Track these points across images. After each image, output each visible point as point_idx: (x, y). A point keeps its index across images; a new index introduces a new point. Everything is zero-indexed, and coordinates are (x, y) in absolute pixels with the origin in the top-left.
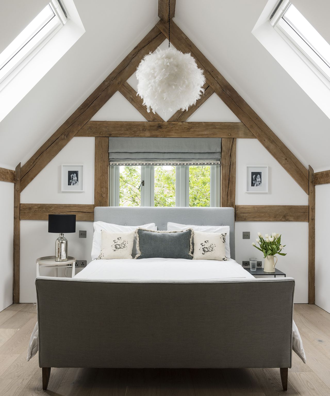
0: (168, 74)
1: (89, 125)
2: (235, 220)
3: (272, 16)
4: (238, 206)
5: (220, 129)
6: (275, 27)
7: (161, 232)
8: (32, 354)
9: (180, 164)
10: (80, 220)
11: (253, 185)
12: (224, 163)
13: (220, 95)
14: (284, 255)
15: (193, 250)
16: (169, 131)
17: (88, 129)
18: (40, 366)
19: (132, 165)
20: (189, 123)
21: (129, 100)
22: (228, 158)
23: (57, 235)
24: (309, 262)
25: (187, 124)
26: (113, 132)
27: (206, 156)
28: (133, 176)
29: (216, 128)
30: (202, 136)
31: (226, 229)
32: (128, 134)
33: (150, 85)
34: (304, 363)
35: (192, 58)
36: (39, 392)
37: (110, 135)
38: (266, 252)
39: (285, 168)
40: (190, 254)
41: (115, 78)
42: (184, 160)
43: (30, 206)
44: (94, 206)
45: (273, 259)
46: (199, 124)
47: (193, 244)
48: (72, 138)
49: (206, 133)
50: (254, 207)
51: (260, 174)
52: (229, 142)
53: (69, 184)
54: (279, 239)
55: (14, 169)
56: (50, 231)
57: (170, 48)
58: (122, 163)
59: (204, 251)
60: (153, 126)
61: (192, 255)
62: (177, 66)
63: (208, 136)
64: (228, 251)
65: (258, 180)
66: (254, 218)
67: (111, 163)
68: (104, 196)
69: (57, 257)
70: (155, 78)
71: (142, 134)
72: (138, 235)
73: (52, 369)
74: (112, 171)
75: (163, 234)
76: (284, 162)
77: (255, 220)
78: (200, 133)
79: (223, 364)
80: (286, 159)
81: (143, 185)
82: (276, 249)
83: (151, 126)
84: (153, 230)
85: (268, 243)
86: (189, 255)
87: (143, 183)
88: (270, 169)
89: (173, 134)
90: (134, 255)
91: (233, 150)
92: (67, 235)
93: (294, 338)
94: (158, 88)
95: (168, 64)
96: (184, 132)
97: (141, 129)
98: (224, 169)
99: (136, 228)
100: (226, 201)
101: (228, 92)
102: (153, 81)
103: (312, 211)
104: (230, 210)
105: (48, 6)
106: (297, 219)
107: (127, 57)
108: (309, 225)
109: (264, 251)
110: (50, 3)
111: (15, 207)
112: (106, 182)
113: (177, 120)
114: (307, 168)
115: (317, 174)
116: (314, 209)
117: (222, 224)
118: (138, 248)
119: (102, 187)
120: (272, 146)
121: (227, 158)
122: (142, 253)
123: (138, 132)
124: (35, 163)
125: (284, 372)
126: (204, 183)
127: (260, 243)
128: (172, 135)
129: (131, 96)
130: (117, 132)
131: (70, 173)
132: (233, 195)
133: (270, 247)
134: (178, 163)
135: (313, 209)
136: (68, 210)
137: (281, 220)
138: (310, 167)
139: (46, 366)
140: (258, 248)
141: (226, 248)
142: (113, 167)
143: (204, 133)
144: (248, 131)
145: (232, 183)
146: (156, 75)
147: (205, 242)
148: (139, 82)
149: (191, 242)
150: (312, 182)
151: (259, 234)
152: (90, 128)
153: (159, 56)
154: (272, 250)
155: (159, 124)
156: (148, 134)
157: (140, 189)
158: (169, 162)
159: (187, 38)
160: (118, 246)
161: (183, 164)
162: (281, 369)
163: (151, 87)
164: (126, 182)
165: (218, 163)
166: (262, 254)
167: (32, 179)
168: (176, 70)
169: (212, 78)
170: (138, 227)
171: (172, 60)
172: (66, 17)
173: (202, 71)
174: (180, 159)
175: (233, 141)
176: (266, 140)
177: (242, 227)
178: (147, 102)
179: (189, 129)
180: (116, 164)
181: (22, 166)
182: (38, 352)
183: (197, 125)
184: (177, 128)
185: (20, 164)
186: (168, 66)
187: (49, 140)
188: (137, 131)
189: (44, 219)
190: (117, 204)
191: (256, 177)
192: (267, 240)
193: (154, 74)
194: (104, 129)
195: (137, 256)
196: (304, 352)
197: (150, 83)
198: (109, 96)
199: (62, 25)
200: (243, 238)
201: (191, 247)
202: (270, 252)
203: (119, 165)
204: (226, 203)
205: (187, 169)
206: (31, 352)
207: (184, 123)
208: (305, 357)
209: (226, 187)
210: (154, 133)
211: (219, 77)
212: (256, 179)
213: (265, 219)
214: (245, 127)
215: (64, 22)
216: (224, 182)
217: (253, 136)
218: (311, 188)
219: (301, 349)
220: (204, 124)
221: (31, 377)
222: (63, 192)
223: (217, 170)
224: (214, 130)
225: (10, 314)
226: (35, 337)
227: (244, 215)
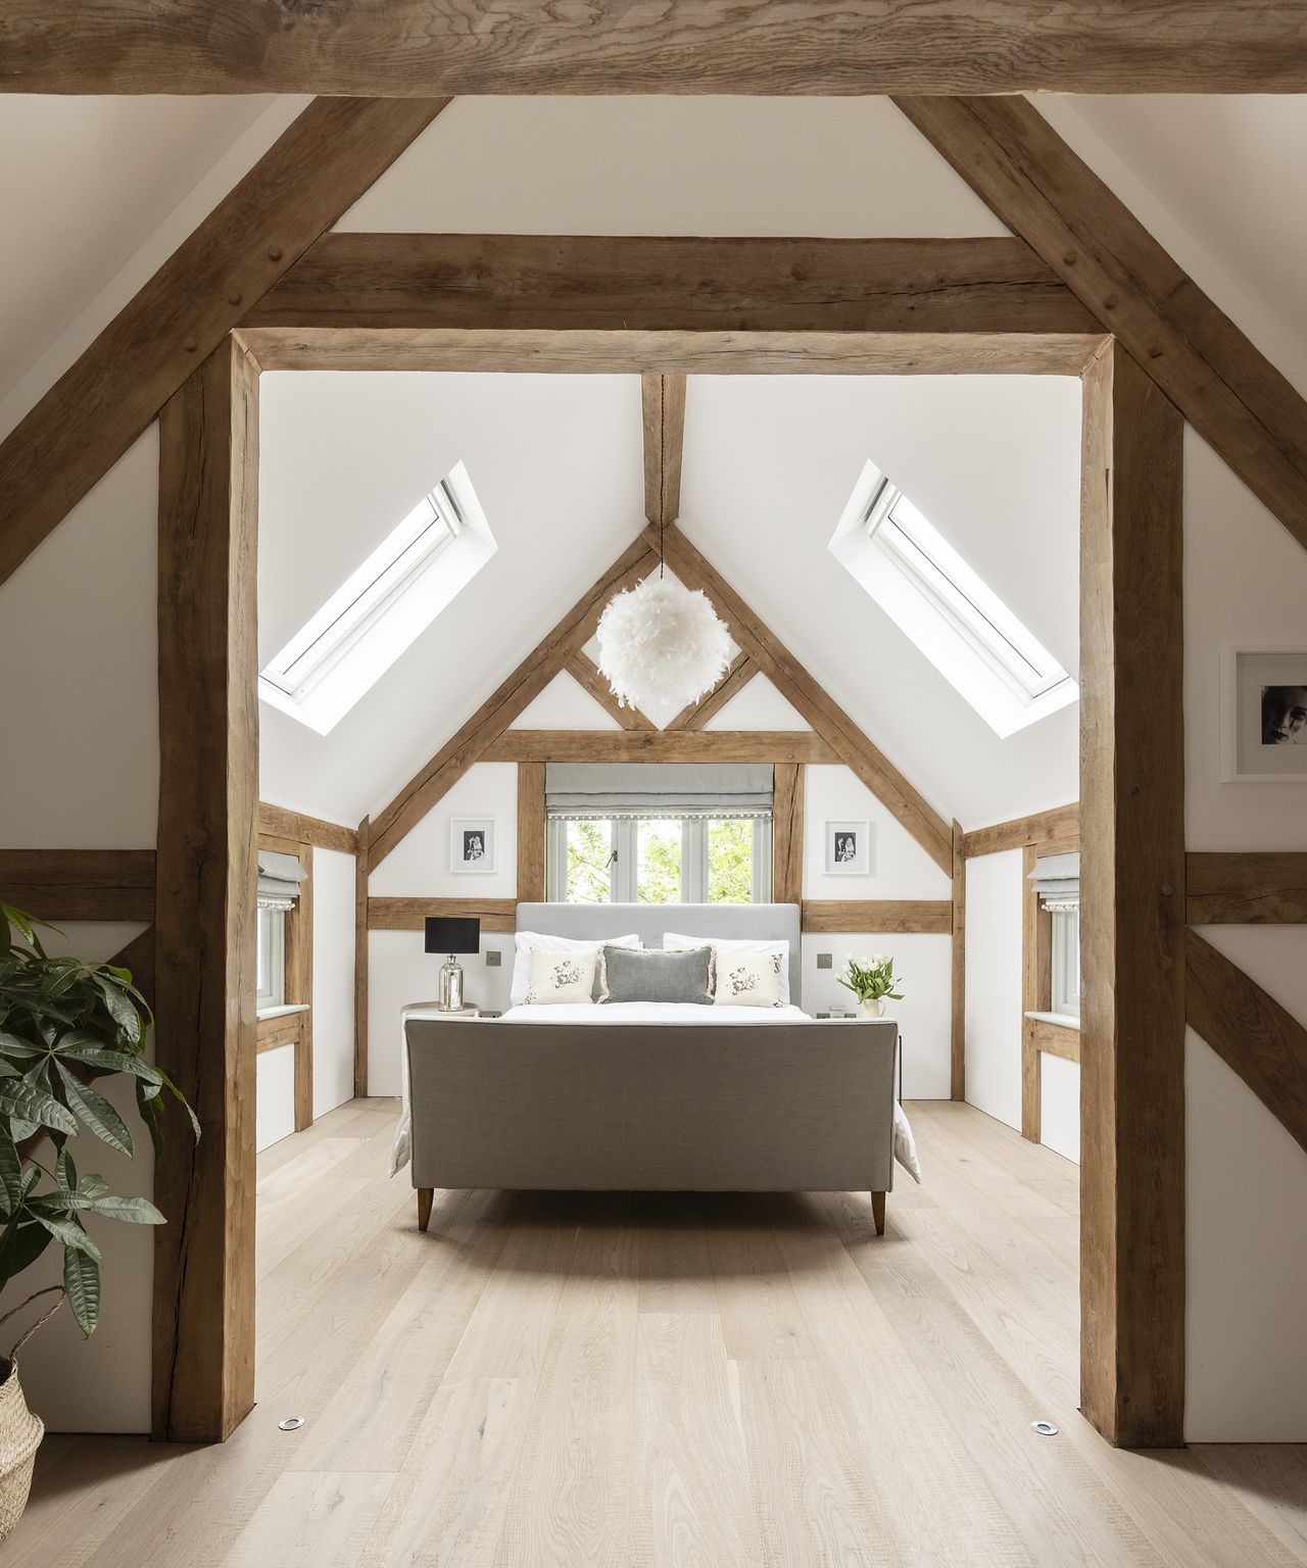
0: (657, 631)
1: (506, 739)
2: (802, 930)
3: (869, 514)
4: (808, 902)
5: (772, 744)
6: (875, 537)
7: (650, 952)
8: (398, 1166)
9: (690, 817)
10: (489, 930)
11: (838, 858)
12: (779, 814)
13: (771, 677)
14: (899, 997)
15: (715, 986)
16: (667, 750)
17: (504, 747)
18: (414, 1186)
19: (594, 818)
20: (707, 733)
21: (587, 688)
22: (787, 805)
23: (442, 958)
24: (953, 1016)
25: (704, 735)
26: (553, 753)
27: (743, 800)
28: (597, 849)
29: (762, 744)
30: (735, 760)
31: (783, 947)
32: (582, 757)
33: (623, 653)
34: (918, 1182)
35: (707, 599)
36: (412, 1235)
37: (549, 759)
38: (863, 993)
39: (905, 825)
40: (708, 994)
41: (558, 643)
42: (699, 808)
43: (388, 902)
44: (516, 902)
45: (877, 1006)
46: (728, 736)
47: (714, 975)
48: (472, 764)
49: (742, 753)
50: (840, 903)
51: (852, 836)
52: (789, 772)
53: (467, 857)
54: (889, 967)
55: (355, 827)
56: (429, 949)
57: (664, 580)
58: (572, 815)
59: (736, 988)
60: (636, 740)
61: (712, 997)
62: (676, 615)
63: (746, 760)
64: (785, 988)
65: (849, 848)
66: (839, 925)
67: (550, 816)
68: (537, 880)
69: (443, 1002)
70: (633, 638)
71: (612, 757)
72: (604, 958)
73: (437, 1191)
74: (552, 831)
75: (654, 956)
76: (901, 812)
77: (843, 929)
78: (732, 753)
79: (761, 1184)
80: (906, 806)
81: (616, 860)
82: (882, 987)
83: (630, 740)
84: (634, 948)
85: (866, 974)
86: (705, 997)
87: (615, 855)
88: (873, 825)
89: (675, 755)
90: (595, 997)
91: (798, 787)
92: (462, 958)
93: (896, 1136)
94: (640, 659)
95: (658, 611)
96: (697, 751)
97: (611, 746)
98: (778, 826)
99: (600, 944)
100: (783, 890)
101: (787, 670)
102: (629, 644)
103: (960, 912)
104: (792, 909)
105: (425, 501)
106: (929, 927)
107: (582, 600)
108: (954, 940)
109: (859, 990)
110: (430, 496)
111: (358, 904)
112: (541, 854)
113: (684, 728)
114: (950, 823)
115: (968, 836)
116: (964, 907)
117: (773, 938)
118: (603, 983)
119: (531, 865)
120: (877, 780)
121: (785, 804)
122: (612, 992)
123: (604, 752)
124: (397, 816)
125: (879, 1200)
126: (738, 860)
127: (851, 975)
128: (675, 758)
129: (591, 680)
130: (561, 753)
131: (468, 835)
132: (798, 880)
133: (870, 982)
134: (687, 814)
135: (962, 907)
136: (464, 910)
137: (895, 931)
138: (955, 821)
139: (425, 1186)
140: (848, 985)
141: (780, 984)
142: (553, 824)
143: (738, 753)
144: (828, 749)
145: (796, 854)
146: (634, 632)
147: (739, 970)
148: (603, 647)
149: (710, 971)
150: (959, 853)
151: (849, 956)
152: (509, 744)
153: (641, 596)
154: (874, 989)
155: (647, 735)
156: (624, 755)
157: (609, 867)
158: (666, 813)
159: (704, 560)
160: (564, 979)
161: (697, 817)
162: (873, 1194)
163: (625, 658)
164: (582, 860)
165: (766, 816)
166: (855, 996)
167: (392, 848)
168: (674, 623)
169: (755, 642)
170: (604, 943)
171: (666, 603)
172: (460, 520)
173: (726, 625)
174: (690, 807)
175: (798, 768)
176: (866, 768)
177: (815, 943)
178: (618, 687)
179: (707, 746)
180: (560, 818)
181: (371, 821)
182: (410, 1161)
183: (725, 738)
184: (684, 744)
185: (367, 817)
186: (658, 615)
187: (424, 770)
188: (602, 750)
189: (417, 929)
190: (562, 898)
191: (844, 843)
192: (864, 968)
193: (630, 631)
194: (537, 747)
195: (603, 998)
196: (916, 1161)
197: (623, 649)
198: (545, 680)
199: (451, 537)
200: (819, 967)
201: (711, 980)
202: (870, 991)
203: (567, 818)
204: (783, 895)
205: (703, 827)
206: (397, 1160)
207: (697, 733)
208: (918, 1171)
209: (783, 862)
210: (637, 753)
211: (769, 640)
212: (843, 847)
213: (863, 927)
214: (821, 740)
215: (457, 531)
216: (779, 853)
217: (839, 760)
218: (957, 864)
219: (912, 1155)
220: (738, 735)
221: (395, 1212)
222: (454, 874)
223: (766, 829)
224: (760, 747)
225: (351, 1114)
226: (404, 1133)
227: (820, 919)
